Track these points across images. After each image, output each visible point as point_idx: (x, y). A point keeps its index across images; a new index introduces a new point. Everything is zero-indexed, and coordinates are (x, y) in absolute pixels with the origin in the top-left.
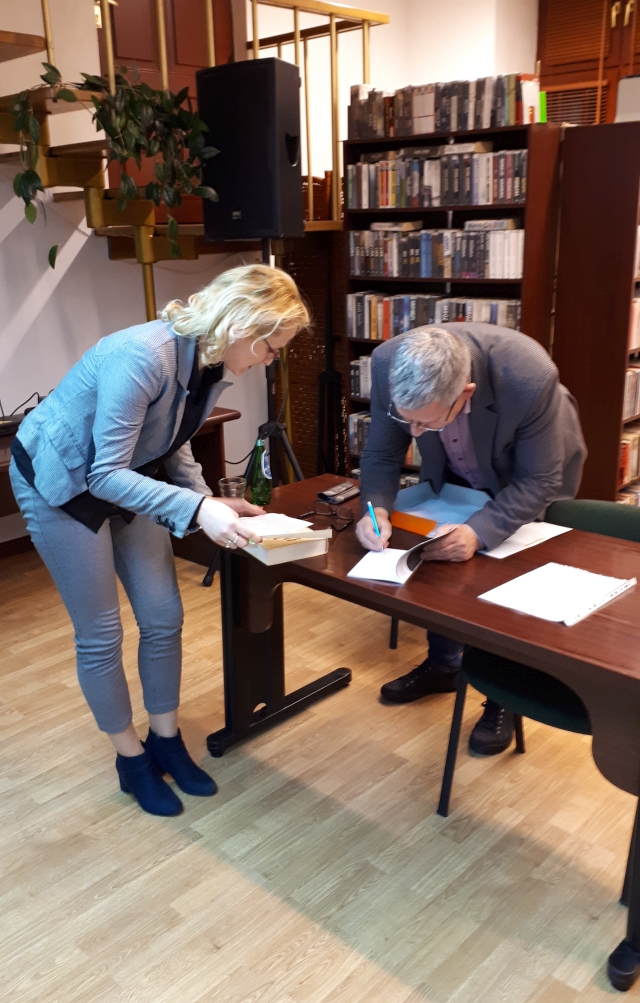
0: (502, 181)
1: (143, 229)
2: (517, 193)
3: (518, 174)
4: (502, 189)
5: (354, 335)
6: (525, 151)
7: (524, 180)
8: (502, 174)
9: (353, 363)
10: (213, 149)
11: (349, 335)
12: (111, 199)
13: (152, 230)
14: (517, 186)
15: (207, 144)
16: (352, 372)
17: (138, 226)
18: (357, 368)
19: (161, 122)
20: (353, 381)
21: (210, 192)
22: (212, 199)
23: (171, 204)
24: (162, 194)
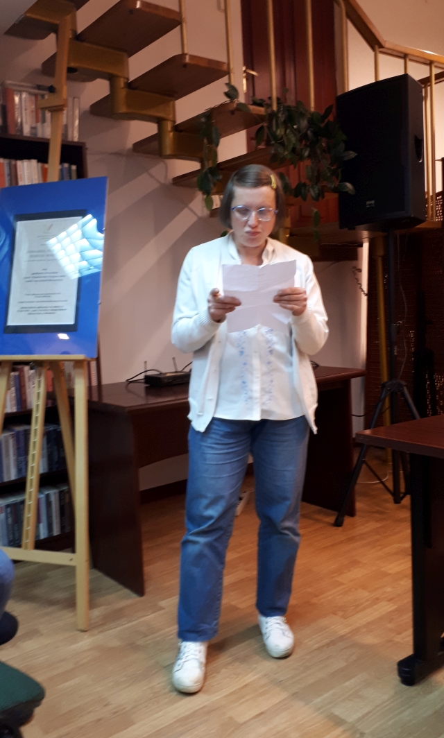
10: (351, 152)
13: (288, 231)
15: (347, 149)
19: (312, 132)
21: (347, 187)
22: (350, 192)
23: (316, 199)
24: (309, 191)
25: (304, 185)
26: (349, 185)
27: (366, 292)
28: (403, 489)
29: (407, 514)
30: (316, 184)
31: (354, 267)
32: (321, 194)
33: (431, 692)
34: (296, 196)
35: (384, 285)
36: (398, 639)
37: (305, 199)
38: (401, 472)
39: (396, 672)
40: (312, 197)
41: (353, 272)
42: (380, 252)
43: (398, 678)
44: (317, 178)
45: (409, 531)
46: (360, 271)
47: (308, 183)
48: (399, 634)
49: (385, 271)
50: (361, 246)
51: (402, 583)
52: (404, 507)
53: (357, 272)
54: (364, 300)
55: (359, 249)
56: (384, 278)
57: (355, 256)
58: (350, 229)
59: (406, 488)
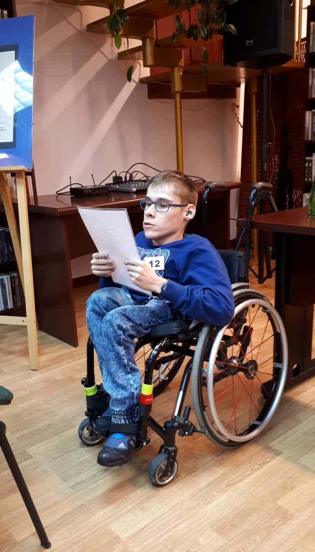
1: (176, 68)
5: (310, 139)
9: (307, 158)
11: (306, 139)
12: (159, 46)
13: (182, 69)
16: (307, 165)
17: (173, 67)
18: (311, 161)
20: (307, 170)
21: (231, 28)
22: (233, 33)
23: (206, 39)
24: (199, 32)
25: (196, 26)
26: (232, 26)
27: (242, 125)
30: (206, 26)
31: (234, 104)
32: (209, 35)
34: (189, 37)
35: (257, 118)
37: (196, 40)
40: (202, 37)
41: (233, 108)
42: (255, 90)
44: (207, 20)
46: (238, 107)
47: (199, 25)
49: (258, 106)
50: (239, 86)
53: (235, 108)
54: (240, 131)
55: (238, 89)
56: (257, 112)
57: (234, 95)
58: (232, 66)
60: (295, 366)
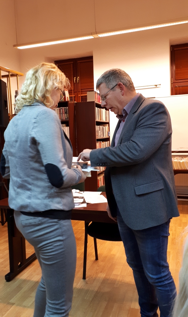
0: (62, 115)
2: (66, 118)
3: (66, 113)
4: (62, 117)
6: (67, 107)
7: (68, 114)
8: (62, 113)
14: (66, 116)
28: (5, 220)
29: (6, 229)
33: (16, 281)
36: (5, 269)
38: (4, 214)
39: (5, 279)
43: (5, 281)
45: (7, 234)
48: (5, 268)
51: (5, 252)
52: (5, 226)
59: (6, 220)
60: (20, 263)
